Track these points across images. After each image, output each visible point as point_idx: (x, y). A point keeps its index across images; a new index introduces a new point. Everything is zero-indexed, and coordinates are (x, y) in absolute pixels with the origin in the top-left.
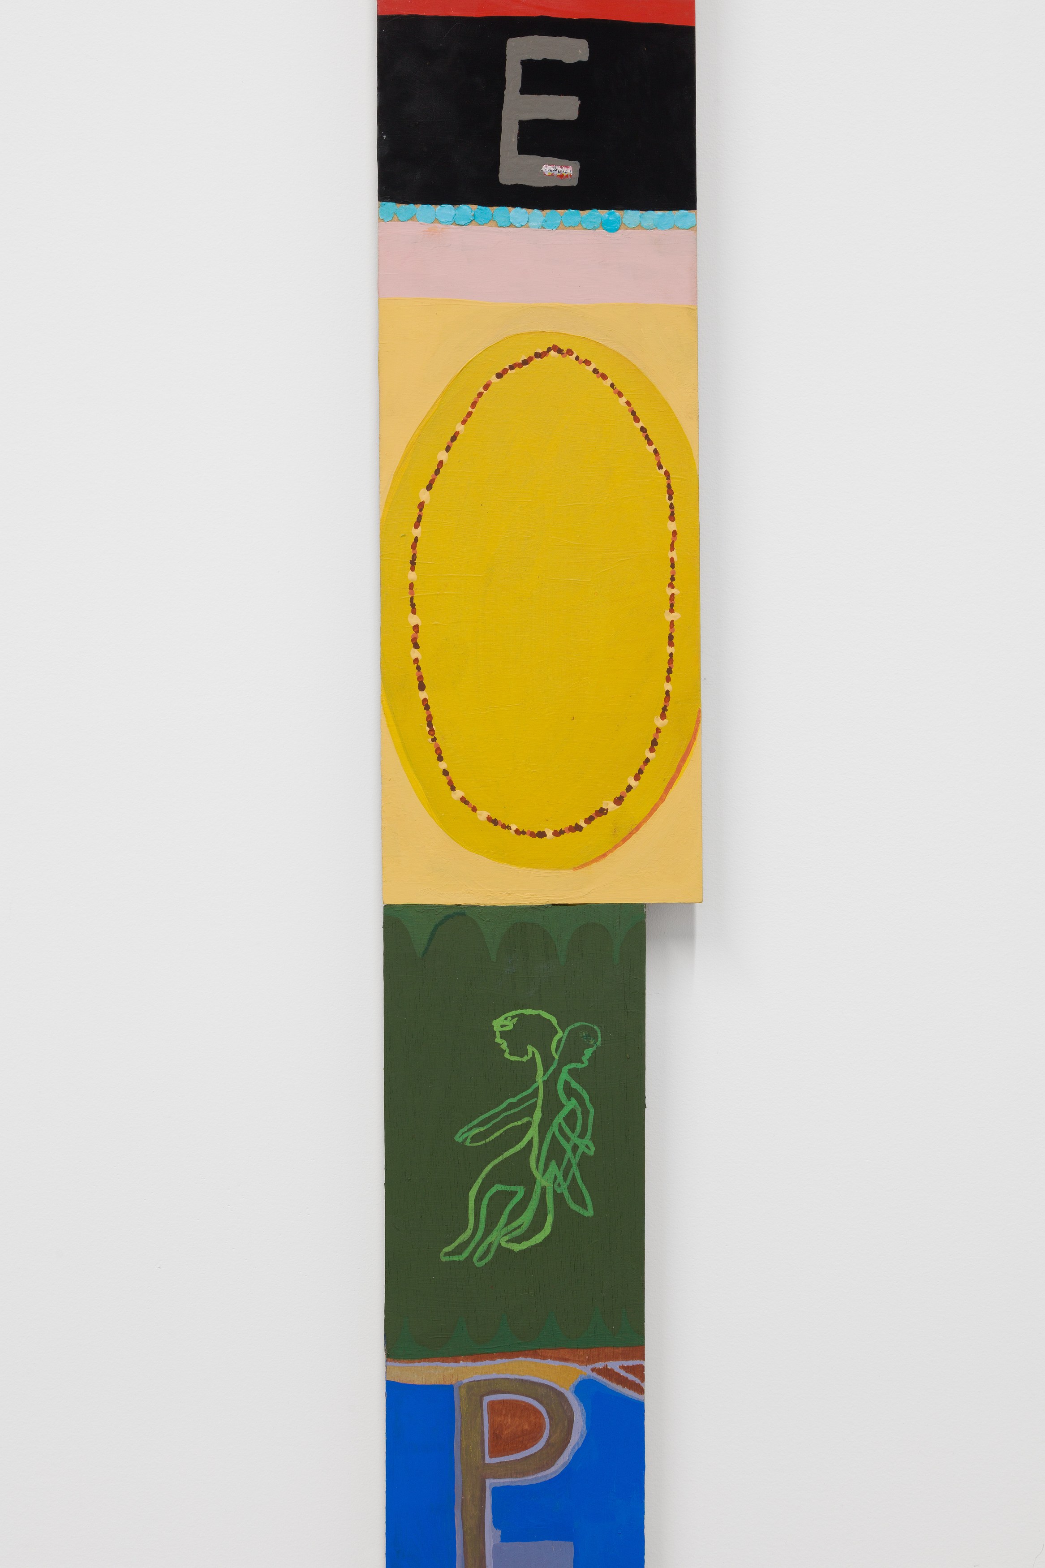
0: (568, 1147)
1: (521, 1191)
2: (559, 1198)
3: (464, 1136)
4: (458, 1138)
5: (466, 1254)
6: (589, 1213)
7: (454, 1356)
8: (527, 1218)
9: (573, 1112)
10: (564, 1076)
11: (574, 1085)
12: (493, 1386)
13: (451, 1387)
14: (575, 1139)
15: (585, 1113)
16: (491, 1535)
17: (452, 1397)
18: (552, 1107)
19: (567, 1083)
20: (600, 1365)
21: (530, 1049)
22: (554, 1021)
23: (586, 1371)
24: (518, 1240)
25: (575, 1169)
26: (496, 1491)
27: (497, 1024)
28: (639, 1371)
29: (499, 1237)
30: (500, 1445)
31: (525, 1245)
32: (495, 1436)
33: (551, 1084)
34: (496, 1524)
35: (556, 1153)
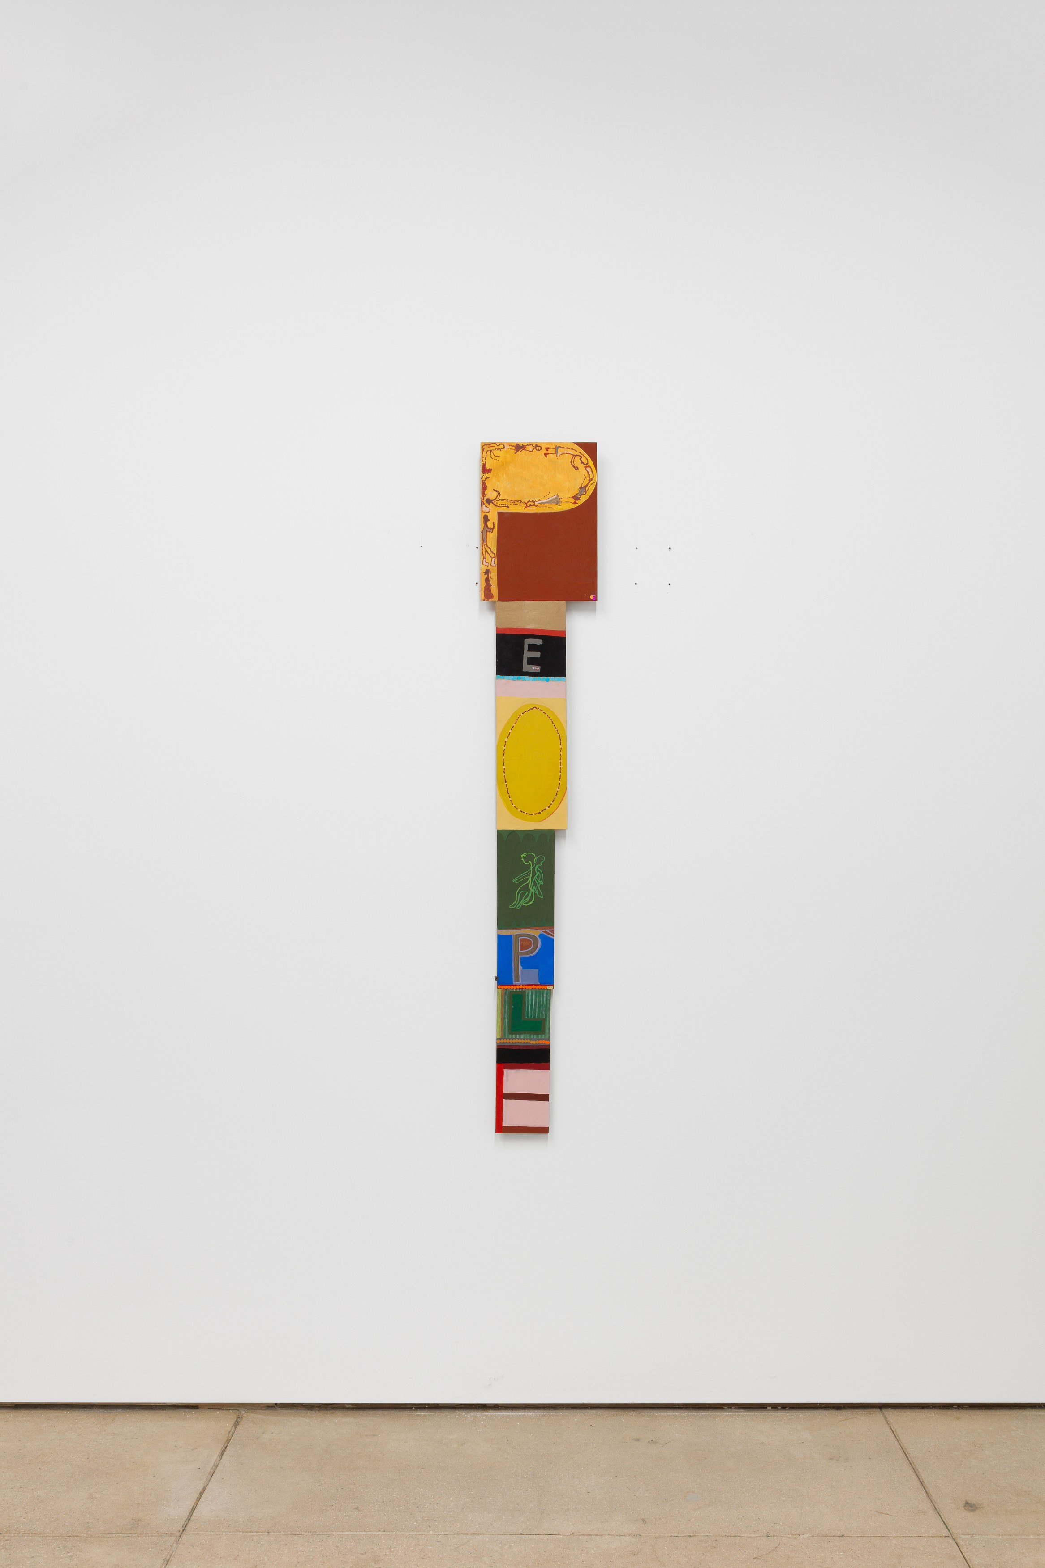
0: (537, 883)
1: (527, 892)
2: (535, 894)
3: (515, 880)
4: (513, 881)
5: (515, 906)
6: (542, 897)
7: (512, 929)
8: (528, 898)
9: (538, 876)
10: (537, 867)
11: (539, 869)
12: (521, 935)
13: (511, 936)
14: (539, 881)
15: (541, 875)
16: (520, 968)
17: (512, 938)
18: (534, 874)
19: (537, 869)
20: (544, 930)
21: (529, 861)
22: (534, 855)
23: (541, 932)
24: (526, 903)
25: (539, 887)
26: (521, 958)
27: (522, 856)
28: (553, 932)
29: (522, 903)
30: (523, 948)
31: (528, 904)
32: (521, 946)
33: (534, 869)
34: (521, 966)
35: (535, 884)
